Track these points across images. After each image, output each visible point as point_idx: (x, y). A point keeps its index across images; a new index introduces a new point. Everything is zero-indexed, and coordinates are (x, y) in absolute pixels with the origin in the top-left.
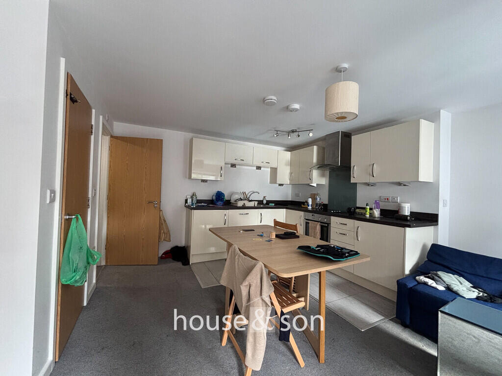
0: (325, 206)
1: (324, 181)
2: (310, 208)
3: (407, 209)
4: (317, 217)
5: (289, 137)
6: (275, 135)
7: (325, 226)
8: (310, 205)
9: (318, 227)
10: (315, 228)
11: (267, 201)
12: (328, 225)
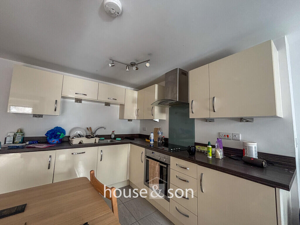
0: (166, 140)
1: (165, 117)
2: (152, 142)
3: (254, 150)
4: (157, 155)
5: (128, 70)
6: (110, 65)
7: (164, 167)
8: (152, 140)
9: (157, 168)
10: (155, 167)
11: (115, 135)
12: (167, 166)
